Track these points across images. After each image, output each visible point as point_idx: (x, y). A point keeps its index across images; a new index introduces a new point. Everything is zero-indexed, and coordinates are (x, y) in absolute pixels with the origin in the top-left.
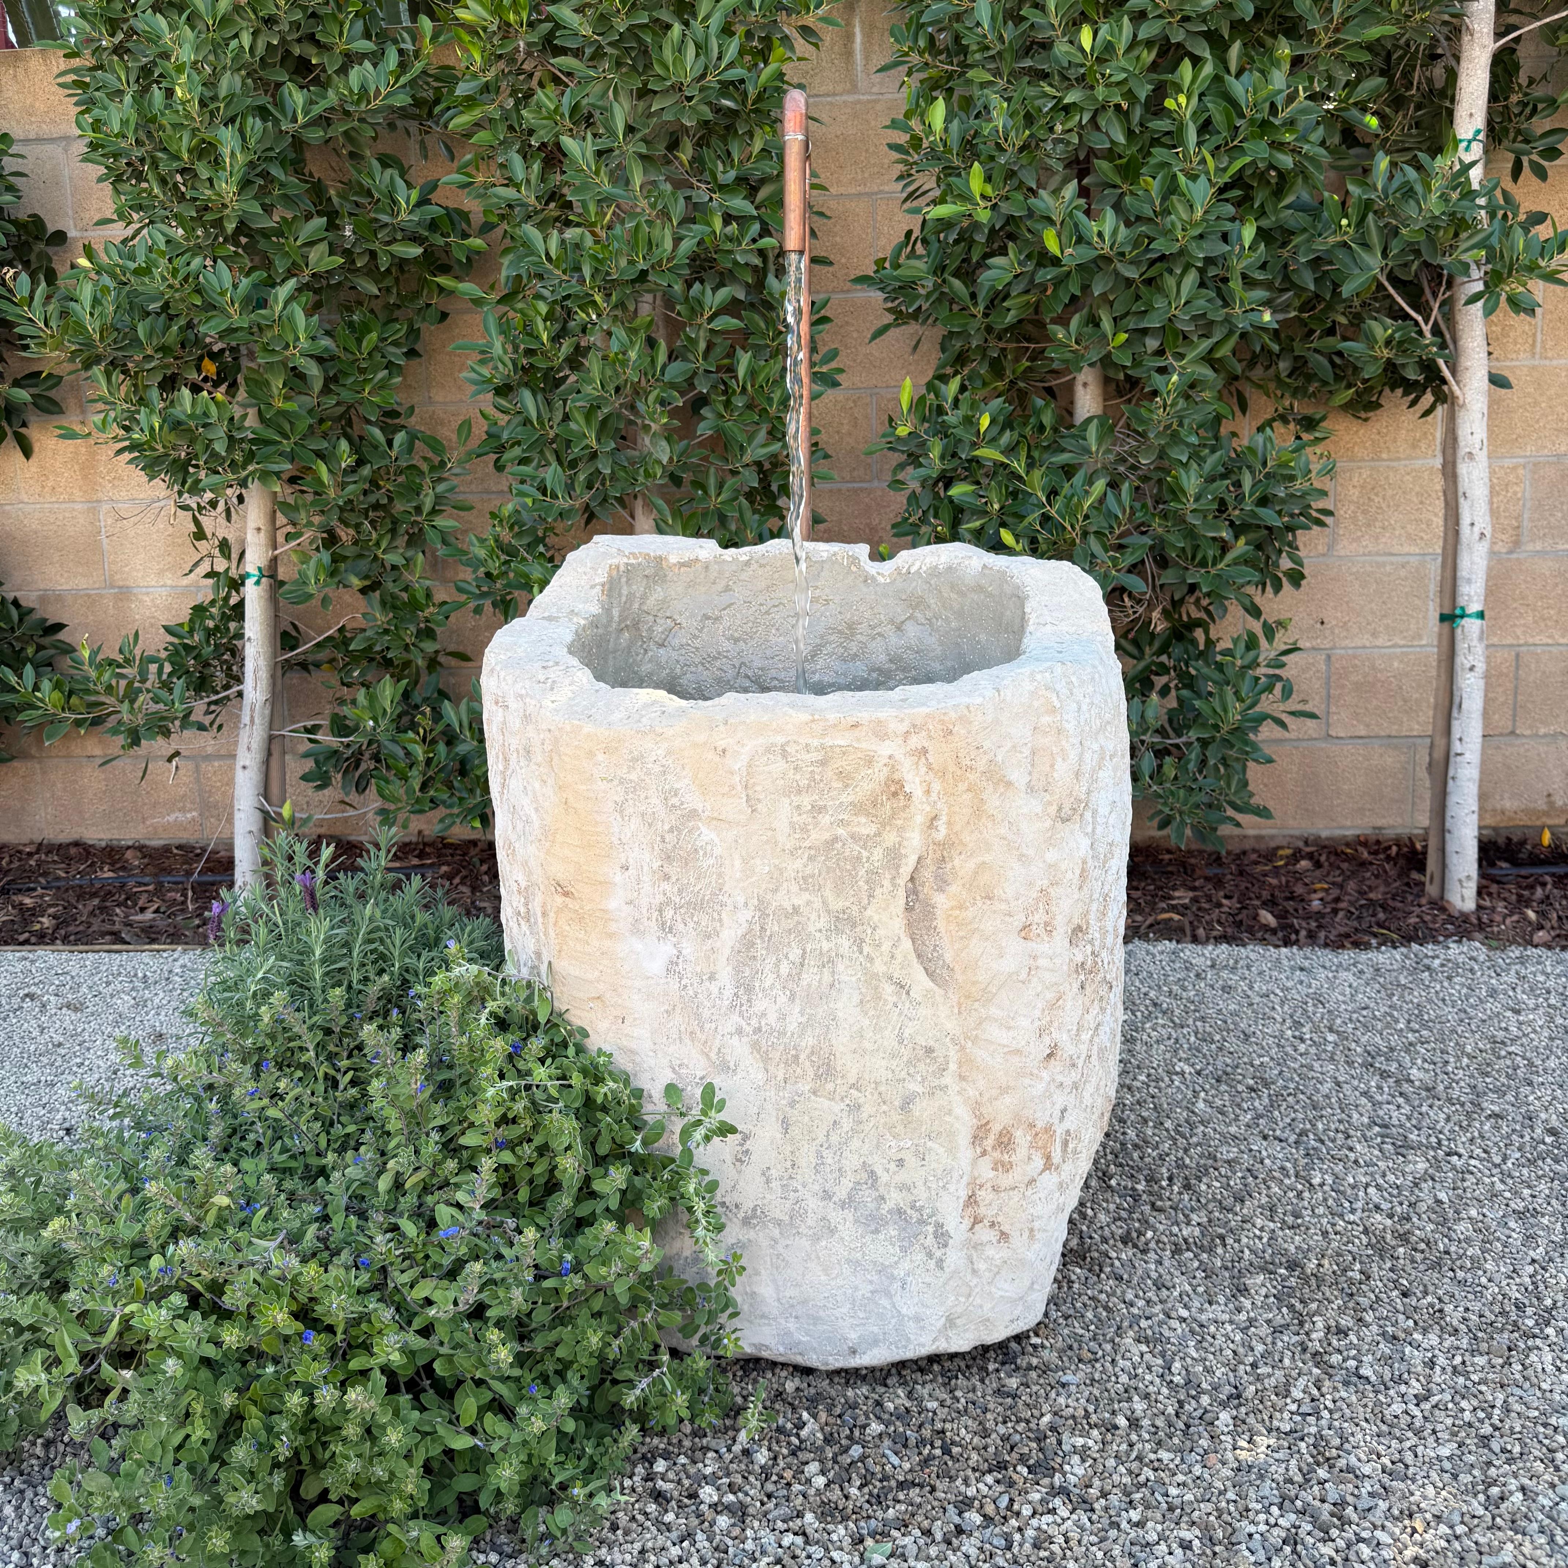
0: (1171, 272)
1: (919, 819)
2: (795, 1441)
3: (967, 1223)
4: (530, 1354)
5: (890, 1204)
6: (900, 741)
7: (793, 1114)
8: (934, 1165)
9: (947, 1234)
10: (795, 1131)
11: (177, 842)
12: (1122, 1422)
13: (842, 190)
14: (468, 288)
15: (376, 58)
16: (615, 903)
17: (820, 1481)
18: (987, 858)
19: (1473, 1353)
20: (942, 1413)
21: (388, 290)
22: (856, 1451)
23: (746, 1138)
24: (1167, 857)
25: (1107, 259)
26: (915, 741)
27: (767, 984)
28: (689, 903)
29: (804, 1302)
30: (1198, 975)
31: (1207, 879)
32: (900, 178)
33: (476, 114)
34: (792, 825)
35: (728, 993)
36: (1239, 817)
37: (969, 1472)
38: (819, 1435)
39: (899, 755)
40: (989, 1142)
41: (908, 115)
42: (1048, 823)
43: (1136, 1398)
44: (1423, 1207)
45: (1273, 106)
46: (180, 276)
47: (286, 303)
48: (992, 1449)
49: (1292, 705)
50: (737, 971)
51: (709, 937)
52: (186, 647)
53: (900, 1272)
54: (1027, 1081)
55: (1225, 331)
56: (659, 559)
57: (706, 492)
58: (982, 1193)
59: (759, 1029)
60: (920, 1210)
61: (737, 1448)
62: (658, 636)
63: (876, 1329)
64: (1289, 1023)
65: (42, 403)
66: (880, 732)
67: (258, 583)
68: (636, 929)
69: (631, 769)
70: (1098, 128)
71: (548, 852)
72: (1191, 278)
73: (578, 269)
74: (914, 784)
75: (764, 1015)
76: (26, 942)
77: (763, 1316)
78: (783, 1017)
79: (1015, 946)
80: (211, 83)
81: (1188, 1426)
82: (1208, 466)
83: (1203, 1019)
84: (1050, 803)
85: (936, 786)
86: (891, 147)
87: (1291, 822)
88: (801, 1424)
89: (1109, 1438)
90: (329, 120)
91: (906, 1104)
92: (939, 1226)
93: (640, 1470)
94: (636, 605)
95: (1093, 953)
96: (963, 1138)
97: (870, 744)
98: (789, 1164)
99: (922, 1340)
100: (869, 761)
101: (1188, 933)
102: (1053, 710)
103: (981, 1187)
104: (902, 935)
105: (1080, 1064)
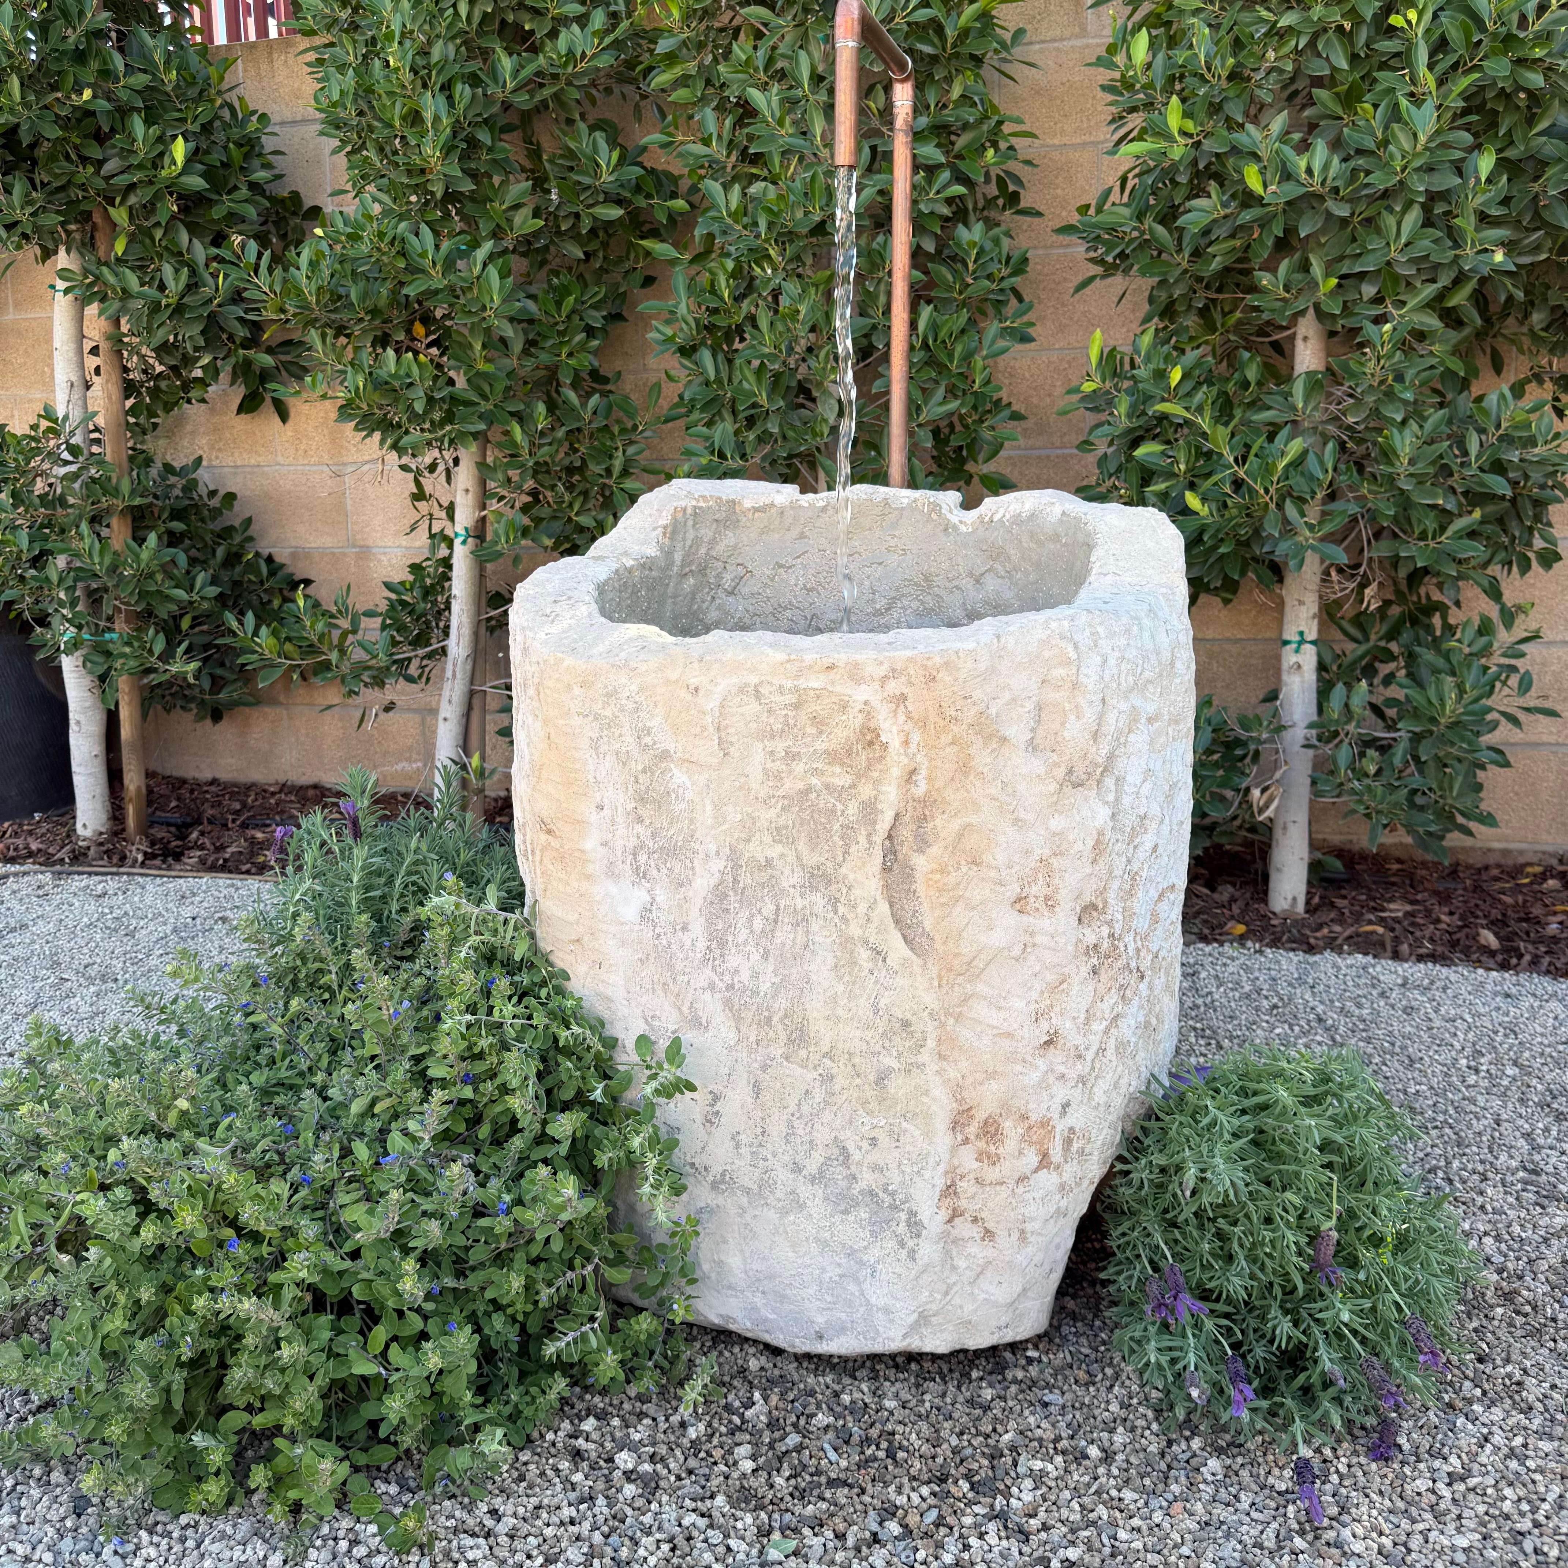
0: (1391, 211)
1: (896, 772)
2: (736, 1420)
3: (944, 1215)
4: (467, 1291)
5: (863, 1185)
6: (877, 685)
7: (765, 1078)
8: (909, 1148)
9: (919, 1224)
10: (766, 1097)
11: (402, 789)
12: (1094, 1452)
13: (1065, 140)
14: (662, 249)
15: (582, 20)
16: (591, 844)
17: (747, 1465)
18: (974, 819)
19: (1542, 1435)
20: (899, 1414)
21: (595, 253)
22: (793, 1439)
23: (716, 1098)
24: (1396, 866)
25: (1321, 198)
26: (894, 687)
27: (740, 939)
28: (662, 848)
29: (771, 1277)
30: (1383, 994)
31: (1436, 893)
32: (1113, 121)
33: (677, 71)
34: (766, 772)
35: (701, 945)
36: (1473, 825)
37: (905, 1480)
38: (763, 1418)
39: (875, 701)
40: (972, 1130)
41: (1112, 49)
42: (1053, 787)
43: (1120, 1430)
44: (1544, 1265)
45: (1523, 18)
46: (387, 239)
47: (485, 265)
48: (940, 1460)
49: (1530, 700)
50: (710, 923)
51: (682, 885)
52: (403, 603)
53: (869, 1259)
54: (1018, 1068)
55: (1453, 275)
56: (732, 504)
57: (879, 453)
58: (965, 1185)
59: (732, 986)
60: (892, 1194)
61: (675, 1419)
62: (727, 581)
63: (843, 1316)
64: (1468, 1051)
65: (294, 369)
66: (855, 674)
67: (464, 542)
68: (611, 872)
69: (606, 704)
70: (1319, 55)
71: (534, 789)
72: (1414, 216)
73: (756, 224)
74: (891, 735)
75: (736, 971)
77: (730, 1287)
78: (755, 975)
79: (1009, 919)
80: (425, 53)
81: (1170, 1467)
82: (1428, 425)
83: (1368, 1040)
84: (1056, 765)
85: (916, 737)
86: (1104, 88)
87: (1544, 836)
88: (749, 1404)
89: (1073, 1467)
90: (542, 86)
91: (881, 1080)
92: (912, 1214)
93: (566, 1425)
94: (703, 550)
95: (1111, 935)
96: (941, 1122)
97: (845, 688)
98: (759, 1130)
99: (891, 1334)
100: (844, 707)
101: (1389, 948)
102: (1068, 662)
103: (962, 1177)
104: (879, 897)
105: (1090, 1055)
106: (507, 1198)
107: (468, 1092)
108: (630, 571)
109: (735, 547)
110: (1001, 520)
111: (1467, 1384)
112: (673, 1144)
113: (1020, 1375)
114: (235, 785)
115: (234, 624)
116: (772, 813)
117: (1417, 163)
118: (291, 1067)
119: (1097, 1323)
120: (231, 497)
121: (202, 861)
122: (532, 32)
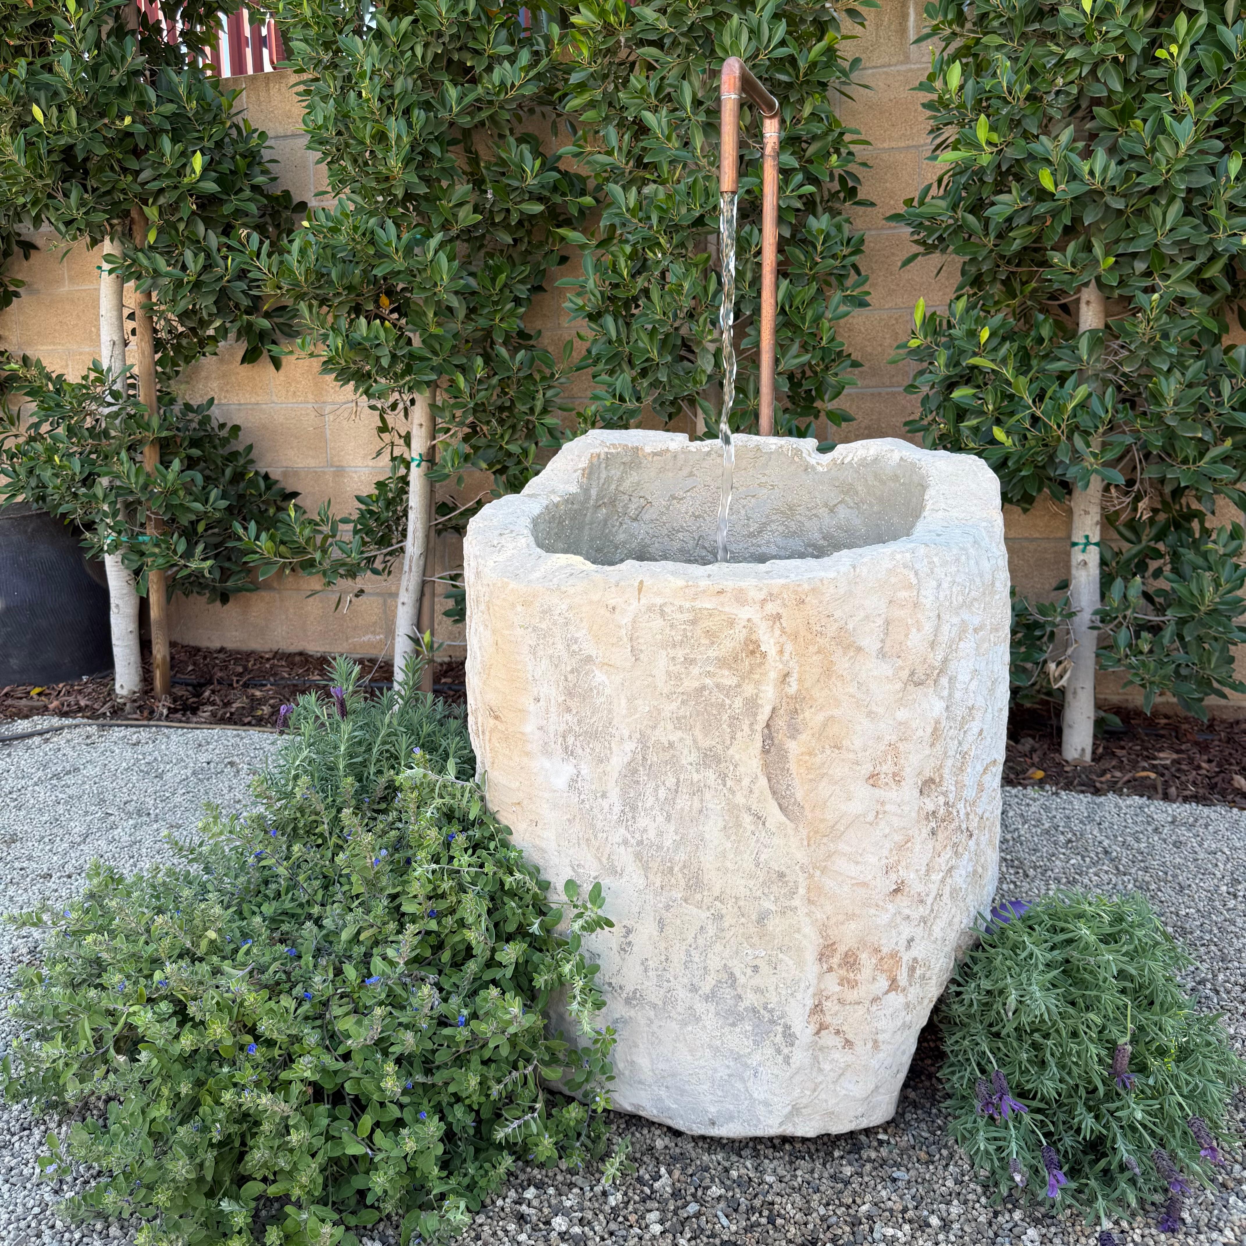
0: (1158, 204)
1: (773, 675)
2: (647, 1191)
3: (813, 1028)
4: (433, 1085)
5: (747, 1003)
6: (757, 607)
7: (668, 916)
8: (784, 974)
9: (793, 1036)
10: (669, 931)
11: (369, 656)
12: (934, 1221)
13: (893, 144)
14: (573, 236)
15: (512, 59)
16: (529, 728)
17: (657, 1229)
18: (836, 712)
20: (777, 1187)
21: (521, 239)
22: (693, 1208)
23: (629, 931)
24: (1163, 721)
25: (1101, 194)
26: (771, 608)
27: (648, 805)
28: (586, 732)
29: (673, 1075)
30: (1156, 830)
31: (1197, 743)
32: (932, 131)
33: (586, 97)
34: (668, 673)
35: (617, 809)
36: (1227, 690)
38: (669, 1189)
39: (756, 619)
40: (835, 961)
41: (932, 77)
42: (899, 686)
43: (955, 1202)
46: (360, 232)
47: (436, 252)
48: (810, 1226)
50: (624, 792)
51: (602, 762)
52: (371, 512)
53: (753, 1062)
54: (872, 911)
55: (1208, 254)
56: (636, 450)
57: (746, 396)
58: (829, 1004)
59: (642, 842)
61: (598, 1189)
62: (632, 511)
63: (731, 1107)
64: (1227, 879)
65: (286, 329)
66: (741, 598)
67: (418, 465)
68: (546, 751)
69: (542, 619)
70: (1098, 80)
71: (484, 683)
72: (1176, 208)
73: (649, 218)
74: (769, 645)
75: (645, 830)
76: (249, 724)
77: (640, 1082)
78: (660, 834)
79: (863, 791)
80: (389, 86)
81: (996, 1235)
82: (1189, 374)
83: (1146, 870)
84: (902, 668)
85: (789, 648)
86: (924, 105)
88: (657, 1177)
89: (919, 1234)
90: (480, 109)
91: (762, 919)
92: (787, 1027)
93: (512, 1194)
94: (613, 487)
95: (946, 804)
96: (811, 955)
97: (731, 609)
98: (663, 958)
99: (770, 1122)
100: (731, 623)
101: (1160, 790)
102: (910, 586)
103: (827, 998)
104: (759, 774)
105: (930, 900)
106: (465, 1012)
107: (433, 925)
108: (557, 505)
109: (638, 484)
110: (850, 463)
111: (1237, 1167)
112: (596, 969)
113: (873, 1155)
114: (238, 652)
115: (241, 531)
116: (674, 706)
117: (1179, 167)
118: (293, 900)
119: (934, 1111)
120: (236, 429)
121: (214, 714)
122: (473, 67)
